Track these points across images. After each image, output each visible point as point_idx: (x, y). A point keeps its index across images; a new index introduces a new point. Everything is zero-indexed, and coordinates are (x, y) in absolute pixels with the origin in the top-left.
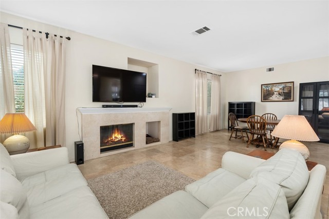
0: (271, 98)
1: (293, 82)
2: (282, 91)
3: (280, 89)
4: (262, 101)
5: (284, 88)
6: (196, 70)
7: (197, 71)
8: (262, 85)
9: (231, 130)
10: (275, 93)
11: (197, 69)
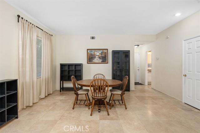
0: (94, 61)
1: (107, 49)
2: (101, 56)
3: (100, 54)
4: (88, 63)
5: (102, 53)
6: (19, 16)
7: (20, 19)
8: (87, 49)
9: (63, 90)
10: (97, 57)
11: (21, 16)
